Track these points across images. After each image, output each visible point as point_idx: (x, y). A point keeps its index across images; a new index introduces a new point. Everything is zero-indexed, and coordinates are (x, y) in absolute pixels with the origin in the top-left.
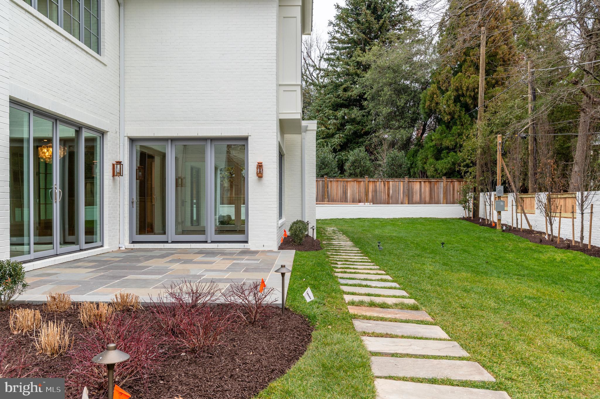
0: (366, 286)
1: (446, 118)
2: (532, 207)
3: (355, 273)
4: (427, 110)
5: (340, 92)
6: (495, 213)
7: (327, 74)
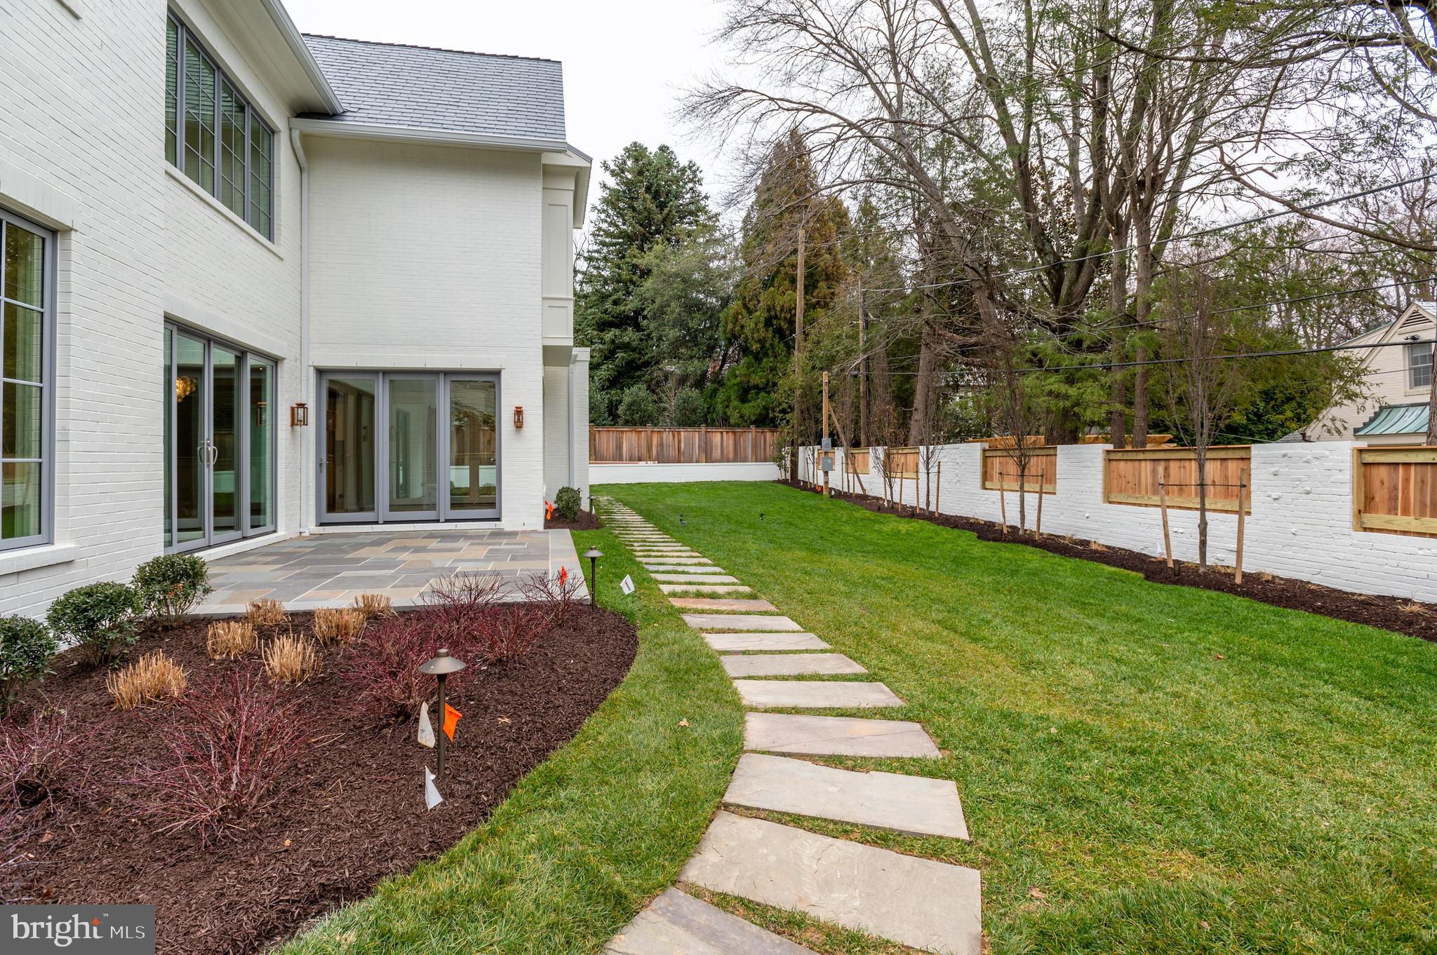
0: (683, 573)
1: (754, 347)
2: (866, 465)
3: (662, 556)
4: (728, 336)
5: (608, 305)
6: (821, 473)
7: (589, 279)
